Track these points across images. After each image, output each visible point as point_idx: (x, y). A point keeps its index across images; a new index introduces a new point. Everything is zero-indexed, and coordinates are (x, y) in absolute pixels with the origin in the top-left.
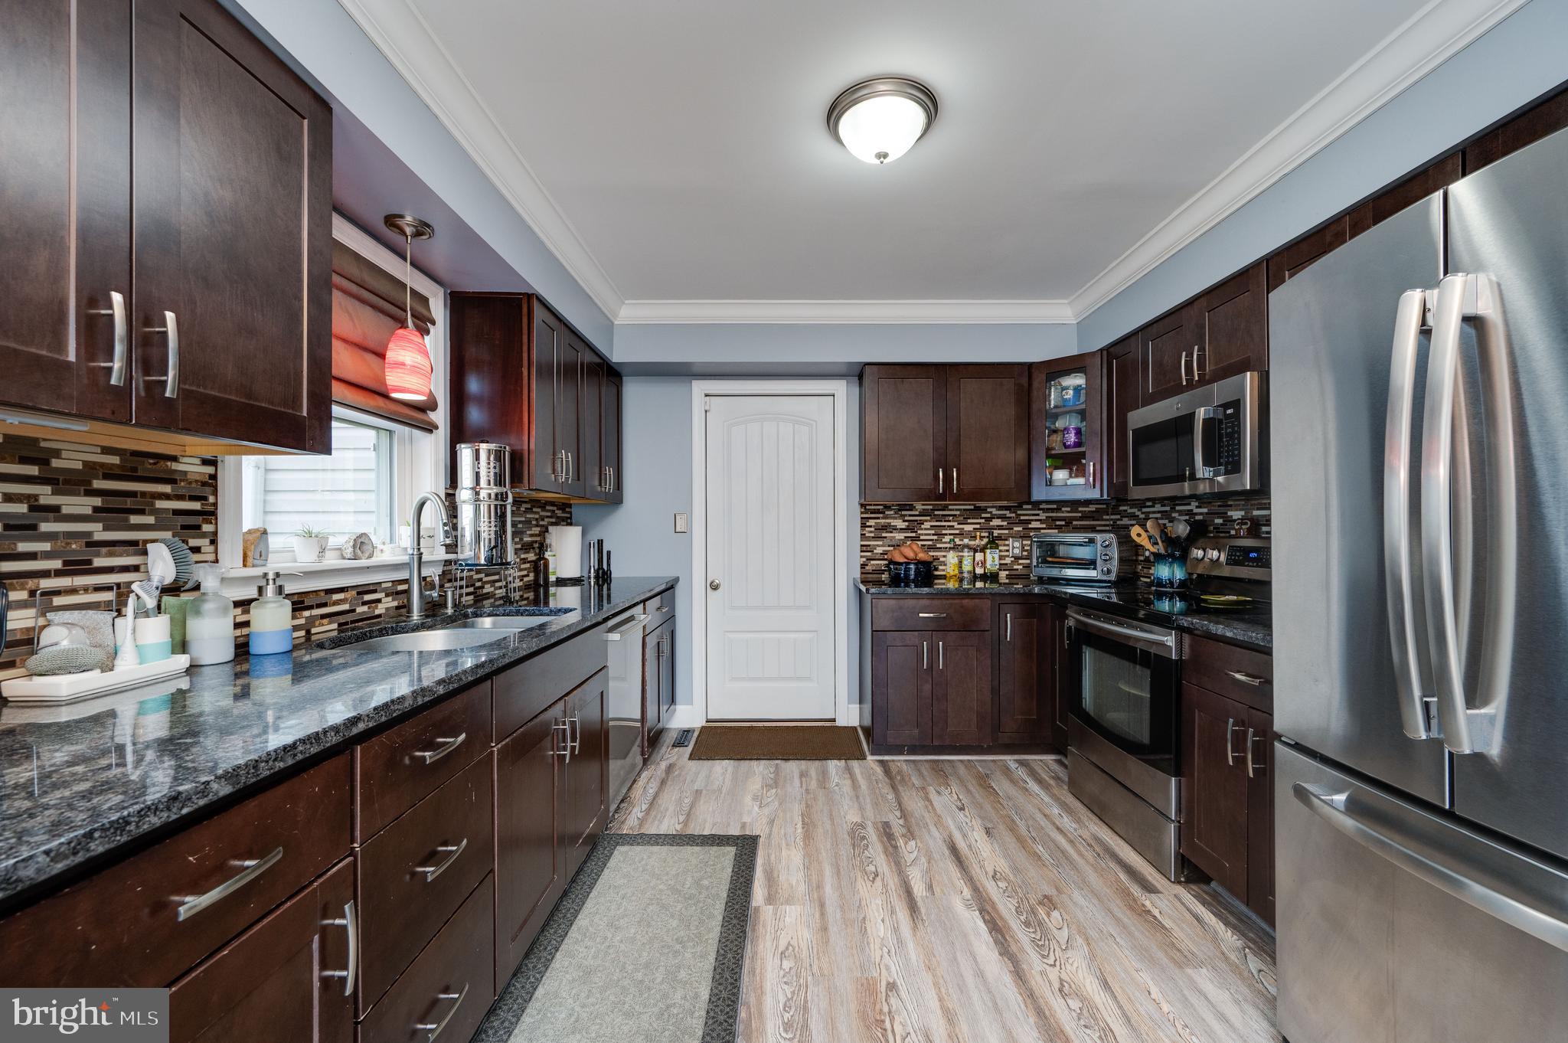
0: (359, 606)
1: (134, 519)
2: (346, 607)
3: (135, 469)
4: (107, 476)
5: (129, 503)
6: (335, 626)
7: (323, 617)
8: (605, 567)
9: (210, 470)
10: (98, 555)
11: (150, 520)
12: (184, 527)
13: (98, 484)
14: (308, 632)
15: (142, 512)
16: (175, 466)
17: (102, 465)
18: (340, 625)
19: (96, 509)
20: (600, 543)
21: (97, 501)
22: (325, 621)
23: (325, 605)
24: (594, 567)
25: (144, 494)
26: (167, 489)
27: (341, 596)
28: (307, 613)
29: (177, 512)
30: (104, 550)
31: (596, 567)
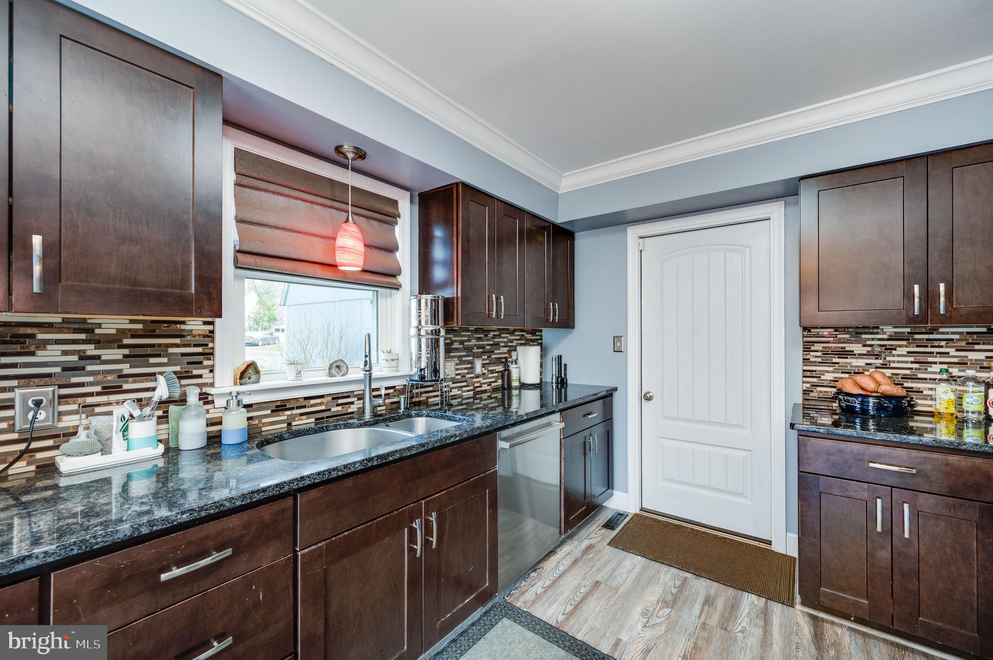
0: (333, 407)
1: (152, 360)
2: (323, 408)
3: (154, 331)
4: (133, 336)
5: (149, 351)
6: (313, 420)
7: (302, 414)
8: (563, 376)
9: (210, 327)
10: (127, 382)
11: (165, 360)
12: (189, 363)
13: (126, 341)
14: (289, 424)
15: (159, 356)
16: (183, 327)
17: (130, 330)
18: (316, 419)
19: (125, 356)
20: (560, 358)
21: (126, 351)
22: (304, 417)
23: (304, 407)
24: (555, 375)
25: (160, 345)
26: (177, 341)
27: (319, 401)
28: (288, 413)
29: (183, 355)
30: (131, 379)
31: (557, 376)
